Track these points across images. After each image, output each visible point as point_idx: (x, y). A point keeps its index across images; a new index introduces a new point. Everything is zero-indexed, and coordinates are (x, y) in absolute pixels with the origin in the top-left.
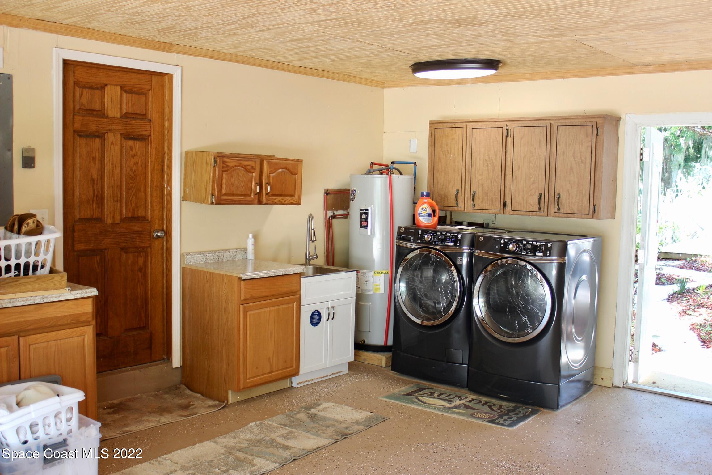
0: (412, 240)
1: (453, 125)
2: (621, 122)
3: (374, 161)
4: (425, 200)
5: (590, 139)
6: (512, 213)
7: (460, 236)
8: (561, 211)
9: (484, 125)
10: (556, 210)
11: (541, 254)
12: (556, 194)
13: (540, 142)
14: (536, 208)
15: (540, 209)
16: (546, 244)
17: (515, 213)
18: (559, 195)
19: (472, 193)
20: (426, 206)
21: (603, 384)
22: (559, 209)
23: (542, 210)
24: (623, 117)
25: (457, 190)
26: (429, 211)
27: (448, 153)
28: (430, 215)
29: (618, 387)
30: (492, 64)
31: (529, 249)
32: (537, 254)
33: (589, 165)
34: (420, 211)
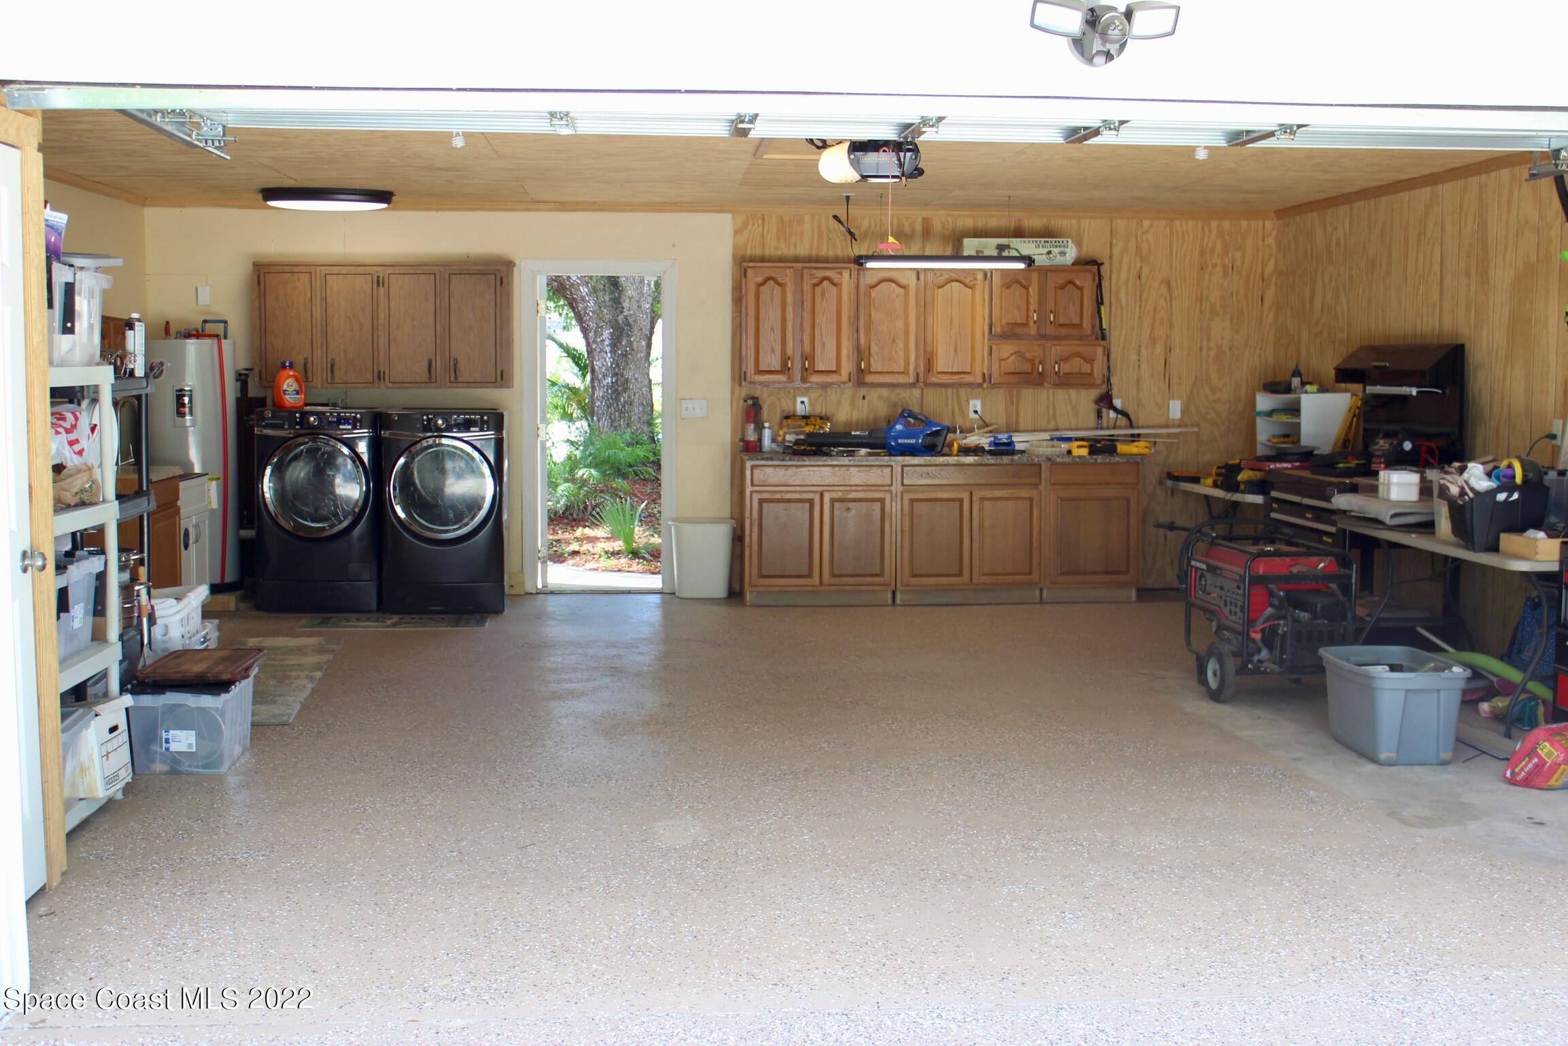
0: (286, 427)
1: (295, 269)
2: (515, 269)
3: (207, 318)
4: (291, 373)
5: (493, 290)
6: (391, 385)
7: (358, 416)
8: (460, 379)
9: (344, 270)
10: (452, 379)
11: (477, 429)
12: (452, 360)
13: (426, 294)
14: (425, 379)
15: (430, 378)
16: (482, 418)
17: (396, 385)
18: (456, 360)
19: (329, 360)
20: (290, 381)
21: (514, 592)
22: (456, 377)
23: (434, 380)
24: (517, 263)
25: (306, 359)
26: (295, 386)
27: (288, 307)
28: (298, 393)
29: (531, 594)
30: (382, 196)
31: (460, 424)
32: (472, 429)
33: (492, 323)
34: (285, 387)
